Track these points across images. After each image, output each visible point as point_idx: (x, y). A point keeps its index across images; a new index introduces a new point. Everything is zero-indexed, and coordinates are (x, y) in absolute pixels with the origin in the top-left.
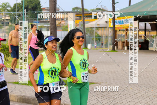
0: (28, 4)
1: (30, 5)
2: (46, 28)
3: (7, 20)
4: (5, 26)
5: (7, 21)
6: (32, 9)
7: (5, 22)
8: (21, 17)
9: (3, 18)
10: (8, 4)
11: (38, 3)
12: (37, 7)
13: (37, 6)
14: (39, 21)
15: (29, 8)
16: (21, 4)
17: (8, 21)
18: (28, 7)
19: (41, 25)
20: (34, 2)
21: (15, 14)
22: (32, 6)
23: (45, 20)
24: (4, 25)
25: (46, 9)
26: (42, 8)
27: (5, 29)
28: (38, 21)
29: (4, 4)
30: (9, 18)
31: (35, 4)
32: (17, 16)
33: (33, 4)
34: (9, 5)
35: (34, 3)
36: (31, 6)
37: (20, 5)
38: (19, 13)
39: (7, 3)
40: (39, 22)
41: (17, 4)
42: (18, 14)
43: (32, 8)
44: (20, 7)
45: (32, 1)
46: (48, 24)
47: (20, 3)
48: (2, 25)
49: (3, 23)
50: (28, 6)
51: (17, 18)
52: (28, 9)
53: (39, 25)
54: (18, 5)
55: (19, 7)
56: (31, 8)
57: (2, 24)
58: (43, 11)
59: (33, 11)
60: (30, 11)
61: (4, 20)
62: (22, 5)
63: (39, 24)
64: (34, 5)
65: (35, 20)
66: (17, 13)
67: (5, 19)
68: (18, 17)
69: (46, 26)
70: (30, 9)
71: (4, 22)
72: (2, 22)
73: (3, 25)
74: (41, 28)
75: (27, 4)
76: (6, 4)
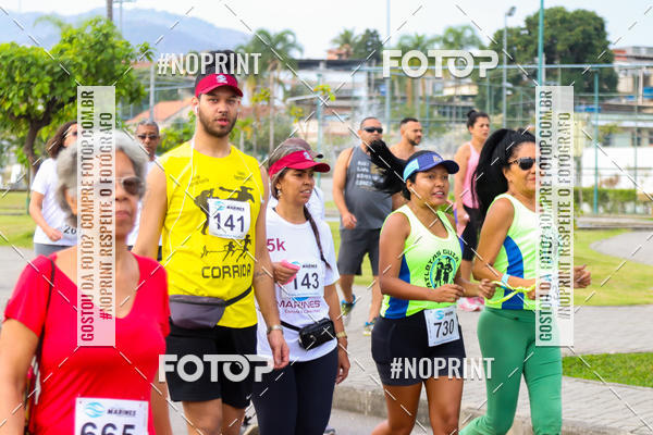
0: (555, 33)
1: (563, 37)
2: (629, 134)
3: (465, 97)
4: (457, 126)
5: (463, 103)
6: (569, 53)
7: (457, 107)
8: (524, 86)
9: (449, 92)
10: (468, 34)
11: (596, 29)
12: (590, 44)
13: (594, 42)
14: (599, 105)
15: (559, 47)
16: (523, 32)
17: (470, 103)
18: (554, 45)
19: (610, 123)
20: (578, 22)
21: (501, 74)
22: (572, 40)
23: (624, 102)
24: (454, 119)
25: (630, 53)
26: (611, 47)
27: (456, 138)
28: (596, 106)
29: (451, 31)
30: (473, 90)
31: (584, 32)
32: (508, 81)
33: (573, 33)
34: (473, 37)
35: (581, 28)
36: (566, 39)
37: (518, 35)
38: (517, 69)
39: (465, 28)
40: (599, 111)
41: (510, 31)
42: (512, 74)
43: (572, 48)
44: (519, 47)
45: (570, 22)
46: (639, 117)
47: (522, 29)
48: (442, 119)
49: (448, 110)
50: (551, 42)
51: (508, 89)
52: (553, 53)
53: (602, 120)
54: (514, 38)
55: (516, 45)
56: (565, 52)
57: (444, 114)
58: (617, 64)
59: (577, 63)
60: (562, 63)
61: (451, 99)
62: (529, 38)
63: (600, 116)
64: (581, 36)
65: (584, 102)
66: (508, 70)
67: (458, 96)
68: (510, 85)
69: (631, 124)
70: (561, 52)
71: (451, 107)
72: (445, 107)
73: (447, 118)
74: (610, 133)
75: (550, 32)
76: (459, 30)
